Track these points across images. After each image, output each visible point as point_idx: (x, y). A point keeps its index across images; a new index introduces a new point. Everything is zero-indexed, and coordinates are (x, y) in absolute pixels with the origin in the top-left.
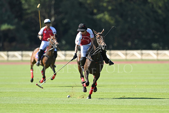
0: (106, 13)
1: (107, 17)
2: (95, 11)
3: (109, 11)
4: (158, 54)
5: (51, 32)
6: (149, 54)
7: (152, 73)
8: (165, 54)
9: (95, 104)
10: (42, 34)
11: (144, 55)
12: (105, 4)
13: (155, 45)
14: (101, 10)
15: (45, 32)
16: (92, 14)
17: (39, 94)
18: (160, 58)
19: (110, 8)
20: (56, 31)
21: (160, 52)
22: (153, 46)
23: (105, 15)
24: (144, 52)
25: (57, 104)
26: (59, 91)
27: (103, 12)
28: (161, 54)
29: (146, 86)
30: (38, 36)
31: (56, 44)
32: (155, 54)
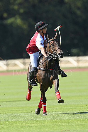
0: (17, 16)
1: (19, 21)
2: (5, 15)
7: (72, 82)
8: (87, 61)
9: (10, 120)
12: (16, 7)
16: (2, 18)
19: (22, 11)
22: (72, 52)
23: (16, 19)
32: (75, 61)
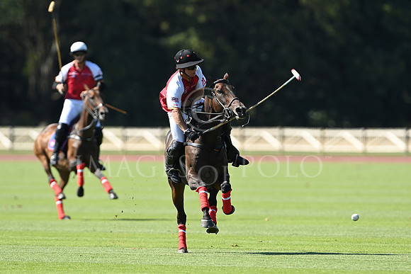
0: (192, 31)
1: (194, 41)
2: (165, 26)
3: (199, 28)
4: (323, 139)
5: (89, 74)
6: (302, 138)
7: (307, 186)
8: (343, 139)
9: (162, 264)
10: (65, 79)
11: (287, 140)
12: (190, 10)
13: (316, 115)
14: (180, 24)
15: (73, 74)
16: (158, 33)
17: (18, 237)
18: (330, 147)
19: (202, 19)
20: (101, 73)
21: (329, 132)
22: (312, 117)
23: (188, 36)
24: (290, 132)
25: (63, 264)
26: (69, 229)
27: (184, 28)
28: (330, 138)
29: (292, 219)
30: (54, 85)
31: (102, 110)
32: (316, 138)
